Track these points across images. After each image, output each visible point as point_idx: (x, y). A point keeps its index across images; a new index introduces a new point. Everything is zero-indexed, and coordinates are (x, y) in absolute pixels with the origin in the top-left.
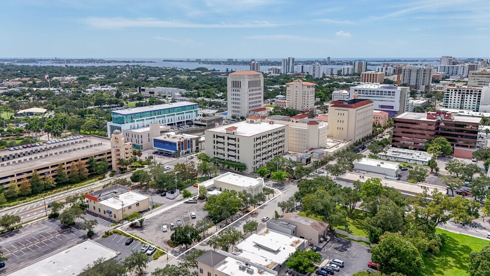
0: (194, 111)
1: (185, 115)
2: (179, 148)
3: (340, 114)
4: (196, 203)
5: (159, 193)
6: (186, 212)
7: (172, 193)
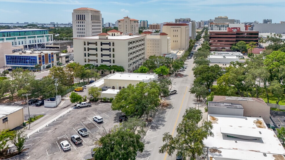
0: (46, 36)
1: (37, 39)
2: (40, 62)
3: (175, 31)
4: (90, 106)
5: (32, 104)
6: (85, 118)
7: (53, 100)
